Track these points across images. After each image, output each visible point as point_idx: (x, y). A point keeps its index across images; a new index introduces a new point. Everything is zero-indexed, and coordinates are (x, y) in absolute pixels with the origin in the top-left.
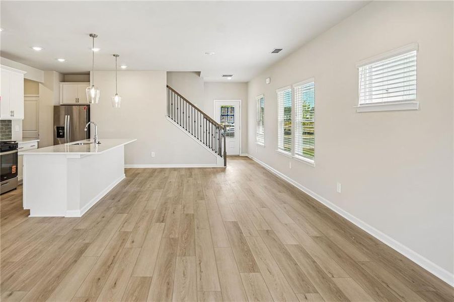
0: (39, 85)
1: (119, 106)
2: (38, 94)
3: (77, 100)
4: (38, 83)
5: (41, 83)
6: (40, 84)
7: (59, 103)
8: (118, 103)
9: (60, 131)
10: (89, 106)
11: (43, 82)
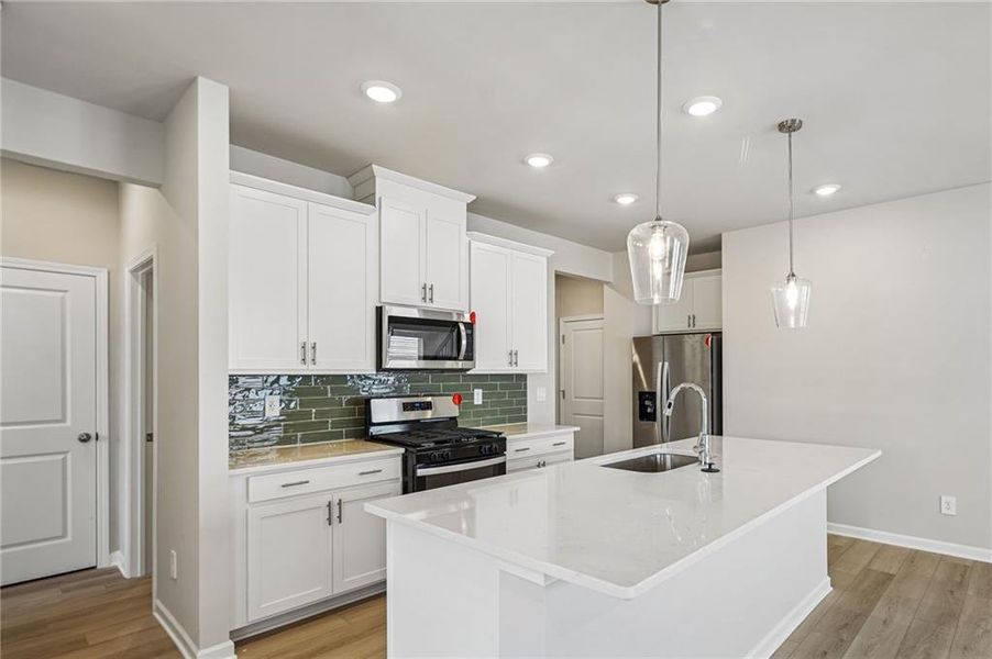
0: (602, 287)
1: (802, 323)
2: (603, 312)
3: (692, 319)
4: (600, 283)
5: (607, 283)
6: (605, 287)
7: (651, 331)
8: (798, 310)
9: (647, 403)
10: (718, 335)
11: (611, 280)
